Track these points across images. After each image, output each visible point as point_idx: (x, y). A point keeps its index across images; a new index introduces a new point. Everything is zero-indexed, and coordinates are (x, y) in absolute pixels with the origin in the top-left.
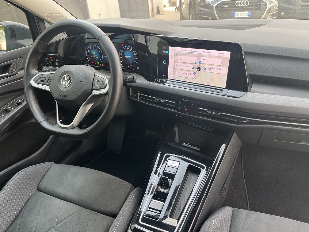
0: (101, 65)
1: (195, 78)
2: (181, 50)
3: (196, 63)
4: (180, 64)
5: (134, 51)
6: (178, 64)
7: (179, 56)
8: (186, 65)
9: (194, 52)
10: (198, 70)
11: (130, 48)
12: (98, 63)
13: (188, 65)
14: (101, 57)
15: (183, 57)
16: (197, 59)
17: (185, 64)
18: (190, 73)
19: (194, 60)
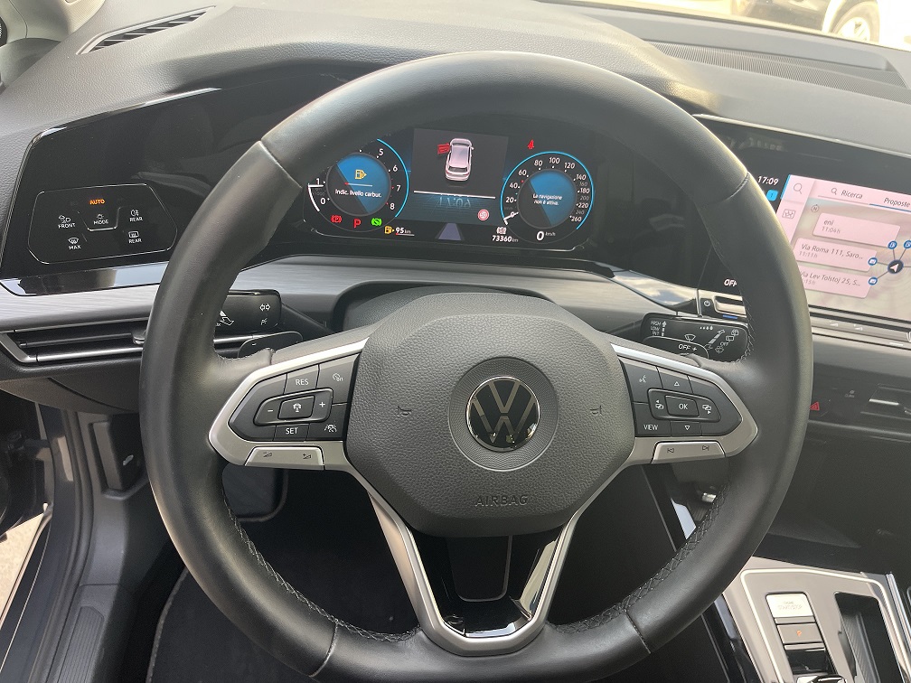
0: (389, 230)
1: (872, 295)
2: (839, 192)
3: (892, 245)
4: (821, 244)
5: (583, 172)
6: (811, 243)
7: (825, 216)
8: (846, 248)
9: (896, 206)
10: (892, 271)
11: (564, 159)
12: (377, 222)
13: (854, 250)
14: (396, 197)
15: (840, 221)
16: (900, 233)
17: (840, 247)
18: (853, 277)
19: (889, 232)
